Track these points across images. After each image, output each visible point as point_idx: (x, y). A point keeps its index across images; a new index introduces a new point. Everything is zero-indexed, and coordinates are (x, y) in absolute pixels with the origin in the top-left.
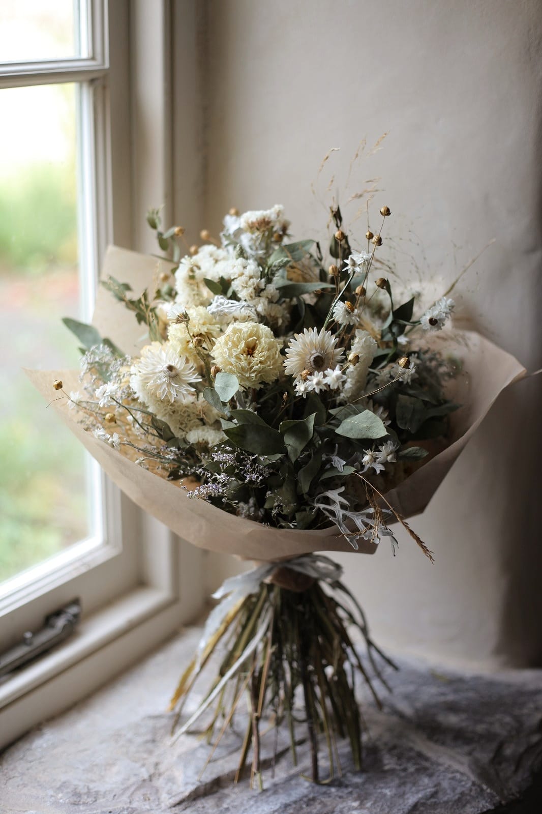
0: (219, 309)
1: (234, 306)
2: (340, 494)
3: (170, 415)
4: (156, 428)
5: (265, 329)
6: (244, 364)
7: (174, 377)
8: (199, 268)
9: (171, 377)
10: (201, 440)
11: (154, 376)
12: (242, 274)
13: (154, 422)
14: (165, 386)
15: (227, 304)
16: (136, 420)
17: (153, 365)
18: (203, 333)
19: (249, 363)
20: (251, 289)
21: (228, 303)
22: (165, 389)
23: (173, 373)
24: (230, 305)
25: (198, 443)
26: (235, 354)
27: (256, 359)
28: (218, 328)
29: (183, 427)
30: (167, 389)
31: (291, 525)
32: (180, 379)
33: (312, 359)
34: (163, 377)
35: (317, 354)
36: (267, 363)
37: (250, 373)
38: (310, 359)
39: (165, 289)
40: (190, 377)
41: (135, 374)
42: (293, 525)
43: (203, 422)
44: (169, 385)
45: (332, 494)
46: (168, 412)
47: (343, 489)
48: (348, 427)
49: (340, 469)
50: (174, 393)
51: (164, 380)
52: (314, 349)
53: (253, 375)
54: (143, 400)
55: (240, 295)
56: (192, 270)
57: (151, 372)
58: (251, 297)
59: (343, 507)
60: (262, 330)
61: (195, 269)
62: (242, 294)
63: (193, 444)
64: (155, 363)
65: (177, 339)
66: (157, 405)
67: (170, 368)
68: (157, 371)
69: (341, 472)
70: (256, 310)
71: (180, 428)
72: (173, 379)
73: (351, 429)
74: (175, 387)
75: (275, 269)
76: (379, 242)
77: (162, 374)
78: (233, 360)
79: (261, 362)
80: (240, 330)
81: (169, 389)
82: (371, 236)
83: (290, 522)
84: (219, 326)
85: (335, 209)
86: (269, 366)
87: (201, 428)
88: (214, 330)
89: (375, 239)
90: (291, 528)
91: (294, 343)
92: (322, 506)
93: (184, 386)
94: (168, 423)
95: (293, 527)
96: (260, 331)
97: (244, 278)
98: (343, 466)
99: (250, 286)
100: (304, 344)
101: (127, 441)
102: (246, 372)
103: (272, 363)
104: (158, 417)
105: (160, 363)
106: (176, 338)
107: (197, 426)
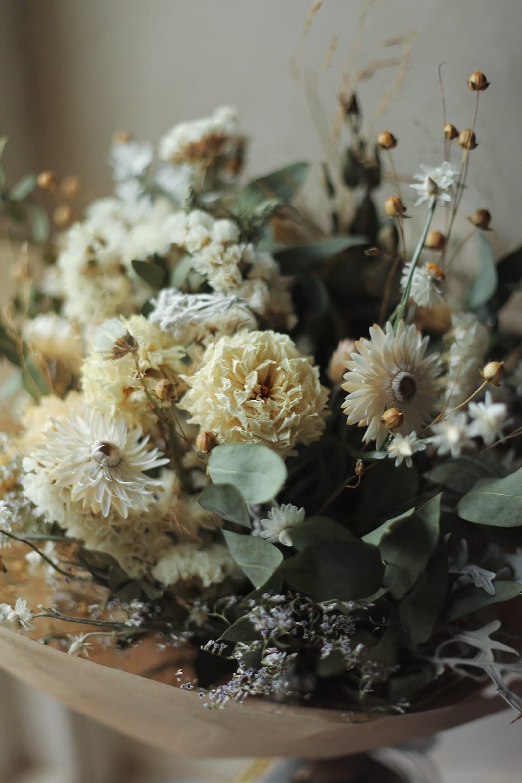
0: (181, 315)
1: (210, 306)
2: (494, 637)
3: (113, 538)
4: (89, 568)
5: (282, 340)
6: (263, 417)
7: (116, 466)
8: (103, 243)
9: (112, 467)
10: (185, 576)
11: (78, 471)
12: (207, 241)
13: (83, 557)
14: (104, 487)
15: (194, 304)
16: (46, 560)
17: (70, 448)
18: (156, 368)
19: (273, 413)
20: (233, 269)
21: (197, 301)
22: (106, 494)
23: (113, 457)
24: (201, 305)
25: (180, 582)
26: (240, 401)
27: (285, 403)
28: (180, 352)
29: (139, 555)
30: (110, 493)
31: (398, 708)
32: (128, 467)
33: (395, 384)
34: (95, 471)
35: (403, 374)
36: (305, 408)
37: (278, 434)
38: (391, 386)
39: (27, 295)
40: (144, 459)
41: (33, 472)
42: (403, 708)
43: (175, 538)
44: (112, 484)
45: (476, 638)
46: (109, 533)
47: (497, 625)
48: (493, 506)
49: (490, 589)
50: (123, 497)
51: (100, 475)
52: (395, 366)
53: (287, 436)
54: (56, 518)
55: (211, 283)
56: (91, 250)
57: (70, 464)
58: (234, 282)
59: (499, 657)
60: (277, 343)
61: (97, 246)
62: (217, 279)
63: (169, 586)
64: (72, 443)
65: (106, 388)
66: (86, 524)
67: (106, 449)
68: (81, 458)
69: (493, 596)
70: (248, 307)
71: (135, 558)
72: (116, 471)
73: (501, 509)
74: (125, 486)
75: (258, 223)
76: (473, 142)
77: (93, 465)
78: (241, 414)
79: (294, 409)
80: (238, 352)
81: (113, 493)
82: (455, 134)
83: (395, 704)
84: (181, 348)
85: (348, 99)
86: (310, 413)
87: (175, 550)
88: (172, 359)
89: (463, 138)
90: (398, 713)
91: (357, 360)
92: (452, 662)
93: (140, 479)
94: (110, 553)
95: (403, 711)
96: (275, 347)
97: (214, 248)
98: (493, 581)
99: (229, 263)
100: (376, 359)
101: (45, 610)
102: (270, 433)
103: (314, 406)
104: (89, 546)
105: (81, 442)
106: (102, 386)
107: (166, 547)
